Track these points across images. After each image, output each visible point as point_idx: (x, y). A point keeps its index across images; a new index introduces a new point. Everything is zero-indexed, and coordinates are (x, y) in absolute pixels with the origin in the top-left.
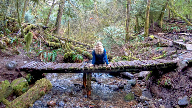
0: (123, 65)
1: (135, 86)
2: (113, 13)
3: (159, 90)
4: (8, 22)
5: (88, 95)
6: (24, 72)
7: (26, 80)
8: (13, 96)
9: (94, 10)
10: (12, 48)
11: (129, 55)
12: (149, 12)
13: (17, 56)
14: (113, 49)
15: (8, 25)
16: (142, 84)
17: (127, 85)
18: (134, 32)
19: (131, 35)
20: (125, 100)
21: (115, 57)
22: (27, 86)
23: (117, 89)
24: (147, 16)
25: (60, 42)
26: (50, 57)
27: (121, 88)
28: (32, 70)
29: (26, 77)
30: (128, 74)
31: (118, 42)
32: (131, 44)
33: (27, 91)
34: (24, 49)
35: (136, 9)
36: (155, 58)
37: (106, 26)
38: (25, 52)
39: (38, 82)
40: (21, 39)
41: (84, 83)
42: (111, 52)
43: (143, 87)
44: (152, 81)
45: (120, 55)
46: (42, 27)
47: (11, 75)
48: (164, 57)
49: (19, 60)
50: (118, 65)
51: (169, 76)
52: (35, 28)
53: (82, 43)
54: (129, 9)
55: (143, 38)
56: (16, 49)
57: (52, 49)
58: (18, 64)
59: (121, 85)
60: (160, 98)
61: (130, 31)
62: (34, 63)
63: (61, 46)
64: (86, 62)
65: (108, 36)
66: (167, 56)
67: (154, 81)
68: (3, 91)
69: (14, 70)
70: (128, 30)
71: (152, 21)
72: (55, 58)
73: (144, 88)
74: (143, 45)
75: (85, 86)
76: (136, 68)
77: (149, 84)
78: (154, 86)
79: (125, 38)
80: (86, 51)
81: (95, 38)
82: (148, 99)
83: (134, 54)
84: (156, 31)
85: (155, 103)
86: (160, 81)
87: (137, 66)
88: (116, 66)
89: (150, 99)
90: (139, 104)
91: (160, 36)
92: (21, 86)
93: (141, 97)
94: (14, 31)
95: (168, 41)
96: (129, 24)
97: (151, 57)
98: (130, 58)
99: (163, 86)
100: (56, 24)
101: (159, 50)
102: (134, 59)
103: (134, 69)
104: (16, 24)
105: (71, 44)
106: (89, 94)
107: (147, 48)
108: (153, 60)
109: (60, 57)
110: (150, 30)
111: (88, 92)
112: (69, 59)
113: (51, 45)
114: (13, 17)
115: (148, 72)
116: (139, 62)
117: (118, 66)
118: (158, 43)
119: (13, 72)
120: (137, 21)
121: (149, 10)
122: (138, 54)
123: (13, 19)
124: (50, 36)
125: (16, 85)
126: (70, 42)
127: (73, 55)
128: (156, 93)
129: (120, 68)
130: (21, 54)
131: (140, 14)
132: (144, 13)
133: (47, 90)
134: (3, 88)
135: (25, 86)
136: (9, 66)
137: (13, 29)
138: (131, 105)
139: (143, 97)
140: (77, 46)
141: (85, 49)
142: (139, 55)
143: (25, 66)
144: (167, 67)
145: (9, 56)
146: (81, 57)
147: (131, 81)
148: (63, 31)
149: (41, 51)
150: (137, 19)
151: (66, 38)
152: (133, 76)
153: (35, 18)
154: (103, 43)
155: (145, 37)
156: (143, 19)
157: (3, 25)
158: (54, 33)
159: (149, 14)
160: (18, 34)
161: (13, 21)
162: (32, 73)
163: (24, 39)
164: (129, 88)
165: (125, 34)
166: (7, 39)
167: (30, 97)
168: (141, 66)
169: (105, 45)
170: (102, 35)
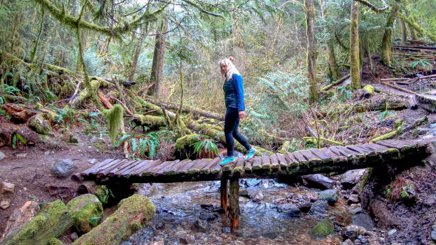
0: (306, 159)
1: (336, 204)
2: (277, 42)
3: (389, 209)
4: (49, 77)
5: (232, 227)
6: (93, 183)
7: (97, 200)
8: (72, 232)
9: (235, 38)
10: (62, 132)
11: (319, 133)
12: (357, 32)
13: (73, 147)
14: (282, 125)
15: (50, 82)
16: (351, 198)
17: (318, 203)
18: (328, 80)
19: (323, 88)
20: (314, 235)
21: (288, 142)
22: (100, 211)
23: (297, 212)
24: (354, 41)
25: (165, 115)
26: (145, 149)
27: (305, 209)
28: (109, 177)
29: (97, 192)
30: (319, 177)
31: (294, 107)
32: (323, 108)
33: (99, 222)
34: (87, 134)
35: (328, 27)
36: (378, 138)
37: (263, 71)
38: (90, 138)
39: (125, 202)
40: (80, 111)
41: (223, 202)
42: (278, 130)
43: (355, 205)
44: (373, 190)
45: (299, 136)
46: (121, 83)
47: (64, 190)
48: (399, 133)
49: (79, 156)
50: (296, 158)
51: (409, 178)
52: (107, 87)
53: (214, 114)
54: (312, 30)
55: (348, 92)
56: (71, 133)
57: (148, 131)
58: (78, 166)
59: (305, 203)
60: (392, 228)
61: (318, 80)
62: (110, 164)
63: (168, 123)
65: (269, 96)
66: (404, 131)
67: (378, 191)
68: (52, 223)
69: (70, 178)
70: (313, 78)
71: (367, 52)
72: (157, 149)
73: (355, 208)
74: (351, 108)
75: (226, 210)
76: (336, 164)
77: (367, 197)
78: (378, 202)
79: (307, 96)
82: (365, 231)
83: (330, 132)
84: (376, 76)
85: (382, 239)
86: (391, 190)
87: (338, 160)
88: (291, 162)
89: (369, 232)
90: (345, 243)
91: (388, 85)
92: (88, 211)
93: (349, 228)
94: (63, 95)
95: (406, 95)
96: (314, 63)
97: (369, 136)
98: (321, 143)
99: (398, 200)
100: (153, 74)
101: (387, 118)
102: (331, 143)
103: (331, 166)
104: (66, 78)
105: (188, 118)
106: (236, 225)
107: (360, 116)
108: (374, 142)
109: (167, 147)
110: (363, 73)
111: (232, 221)
112: (187, 151)
113: (146, 122)
114: (57, 64)
115: (364, 170)
116: (342, 149)
117: (297, 162)
118: (384, 102)
119: (68, 183)
120: (333, 55)
121: (357, 28)
122: (339, 131)
123: (59, 67)
124: (141, 101)
125: (77, 210)
126: (187, 112)
127: (195, 141)
128: (384, 217)
129: (300, 166)
130: (81, 144)
131: (338, 39)
132: (347, 36)
133: (144, 220)
134: (53, 217)
135: (95, 212)
136: (58, 170)
139: (353, 226)
140: (202, 122)
142: (343, 134)
143: (93, 170)
144: (403, 156)
145: (57, 148)
146: (213, 146)
147: (327, 192)
148: (168, 89)
149: (125, 136)
150: (333, 51)
151: (177, 104)
152: (331, 181)
153: (105, 63)
154: (260, 110)
155: (353, 92)
156: (346, 49)
157: (39, 83)
158: (149, 94)
159: (357, 38)
160: (73, 101)
161: (60, 74)
162: (109, 185)
163: (86, 112)
164: (323, 210)
165: (307, 88)
166: (50, 112)
167: (109, 235)
168: (346, 159)
169: (265, 115)
170: (257, 92)
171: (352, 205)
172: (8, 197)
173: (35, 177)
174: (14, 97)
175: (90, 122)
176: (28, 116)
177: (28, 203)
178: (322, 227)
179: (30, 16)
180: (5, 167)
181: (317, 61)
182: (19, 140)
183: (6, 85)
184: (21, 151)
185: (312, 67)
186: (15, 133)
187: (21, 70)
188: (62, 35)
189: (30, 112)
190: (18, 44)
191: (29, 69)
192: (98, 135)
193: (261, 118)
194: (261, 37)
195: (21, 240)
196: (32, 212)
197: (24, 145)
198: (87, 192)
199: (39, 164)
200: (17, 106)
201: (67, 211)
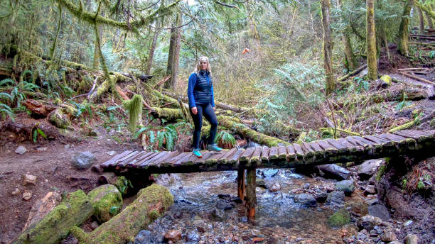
0: (322, 148)
1: (352, 195)
2: (292, 32)
3: (405, 200)
4: (67, 73)
5: (248, 216)
6: (112, 174)
7: (117, 190)
8: (92, 221)
9: (250, 30)
10: (82, 126)
11: (336, 124)
12: (373, 21)
13: (92, 140)
14: (299, 115)
15: (68, 79)
16: (367, 189)
17: (334, 193)
18: (345, 70)
19: (339, 79)
20: (330, 225)
21: (305, 133)
22: (120, 201)
23: (313, 203)
24: (370, 30)
25: (182, 107)
26: (162, 141)
27: (321, 200)
28: (128, 168)
29: (116, 183)
30: (335, 167)
31: (311, 98)
32: (340, 99)
33: (119, 211)
34: (105, 127)
35: (343, 17)
36: (396, 128)
37: (279, 62)
38: (109, 131)
39: (144, 192)
40: (98, 106)
41: (241, 192)
42: (294, 121)
43: (371, 196)
44: (390, 181)
45: (315, 126)
46: (138, 77)
47: (84, 181)
48: (417, 124)
49: (98, 149)
50: (312, 148)
51: (426, 168)
52: (124, 81)
53: (230, 106)
54: (328, 20)
55: (365, 82)
56: (90, 127)
57: (166, 124)
58: (97, 158)
59: (321, 193)
60: (408, 219)
61: (334, 71)
62: (131, 155)
63: (185, 115)
64: (241, 146)
65: (286, 87)
66: (422, 121)
67: (395, 182)
68: (73, 212)
69: (90, 170)
70: (329, 69)
71: (383, 42)
72: (174, 141)
73: (372, 198)
74: (368, 99)
75: (243, 200)
76: (352, 153)
77: (384, 188)
78: (394, 193)
79: (324, 86)
80: (240, 122)
81: (256, 93)
82: (381, 222)
83: (347, 123)
84: (394, 66)
85: (397, 230)
86: (408, 181)
87: (354, 149)
88: (307, 152)
89: (384, 222)
90: (360, 233)
91: (405, 75)
92: (108, 201)
93: (364, 218)
94: (81, 90)
95: (424, 85)
96: (331, 54)
97: (386, 127)
98: (338, 133)
99: (415, 191)
100: (169, 67)
101: (404, 108)
102: (348, 134)
103: (347, 156)
104: (83, 74)
106: (252, 214)
107: (377, 106)
108: (391, 133)
109: (185, 139)
110: (381, 64)
111: (249, 211)
113: (163, 115)
114: (74, 60)
115: (380, 161)
116: (359, 139)
117: (313, 151)
118: (401, 92)
119: (88, 175)
120: (349, 45)
121: (373, 17)
122: (356, 121)
123: (76, 64)
124: (158, 94)
125: (98, 200)
128: (400, 208)
129: (316, 155)
130: (100, 137)
131: (354, 28)
132: (363, 25)
133: (163, 208)
134: (75, 206)
135: (115, 202)
136: (78, 163)
137: (78, 86)
138: (343, 236)
139: (369, 216)
140: (219, 114)
141: (237, 119)
142: (359, 125)
143: (113, 162)
144: (420, 146)
145: (76, 142)
146: (230, 137)
147: (344, 183)
148: (184, 81)
149: (142, 129)
150: (349, 41)
152: (348, 172)
153: (122, 58)
154: (277, 102)
155: (369, 82)
156: (362, 39)
157: (58, 79)
158: (166, 87)
159: (373, 27)
160: (91, 96)
161: (78, 70)
162: (127, 175)
163: (104, 106)
164: (339, 200)
165: (323, 79)
166: (69, 107)
167: (129, 223)
168: (362, 148)
169: (282, 107)
170: (273, 84)
171: (369, 196)
172: (31, 189)
173: (56, 170)
174: (34, 93)
175: (108, 116)
176: (48, 111)
177: (50, 194)
178: (338, 217)
179: (45, 15)
180: (26, 160)
181: (333, 51)
182: (40, 135)
183: (25, 82)
184: (42, 145)
185: (328, 57)
186: (35, 128)
187: (40, 68)
188: (78, 32)
189: (49, 107)
190: (36, 42)
191: (47, 66)
192: (116, 128)
193: (278, 110)
194: (277, 29)
195: (43, 228)
196: (54, 202)
197: (45, 139)
198: (107, 183)
199: (59, 157)
200: (37, 102)
201: (88, 200)
